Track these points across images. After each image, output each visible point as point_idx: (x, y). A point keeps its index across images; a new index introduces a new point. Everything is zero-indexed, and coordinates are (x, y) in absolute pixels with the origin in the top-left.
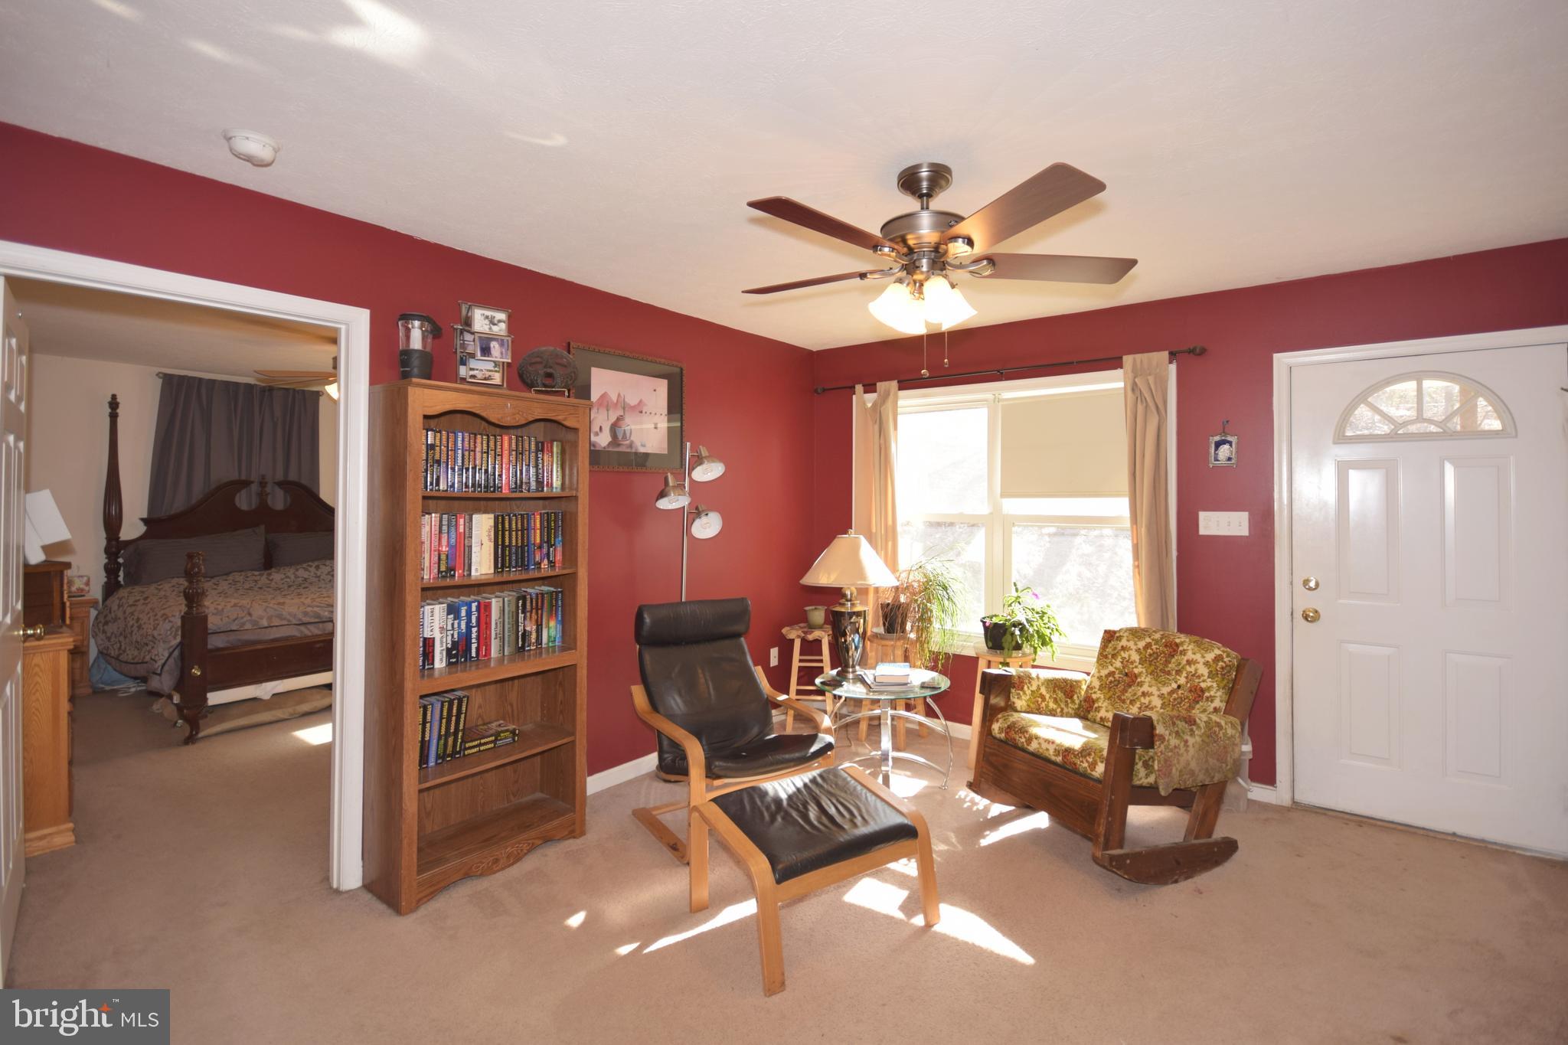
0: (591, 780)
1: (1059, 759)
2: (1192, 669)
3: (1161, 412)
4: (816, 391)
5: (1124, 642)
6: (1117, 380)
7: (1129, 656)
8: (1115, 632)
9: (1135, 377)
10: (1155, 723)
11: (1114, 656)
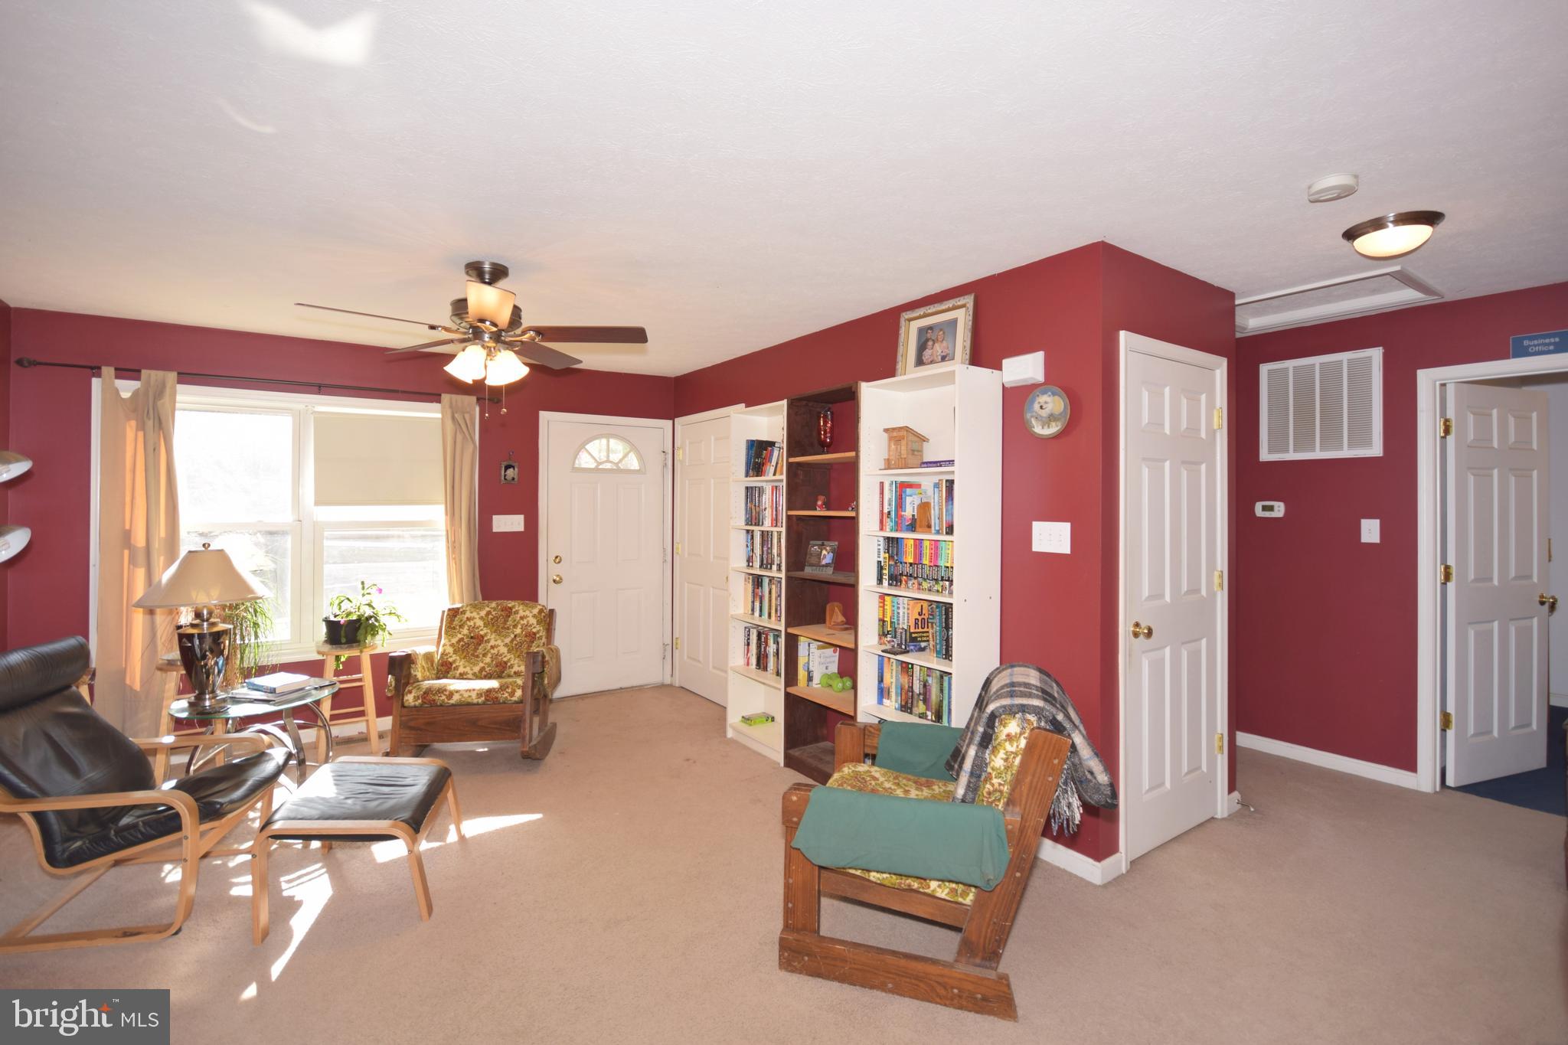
1: (480, 700)
2: (524, 622)
3: (473, 441)
4: (18, 362)
5: (468, 614)
6: (436, 412)
7: (475, 623)
8: (458, 609)
9: (450, 412)
11: (461, 626)
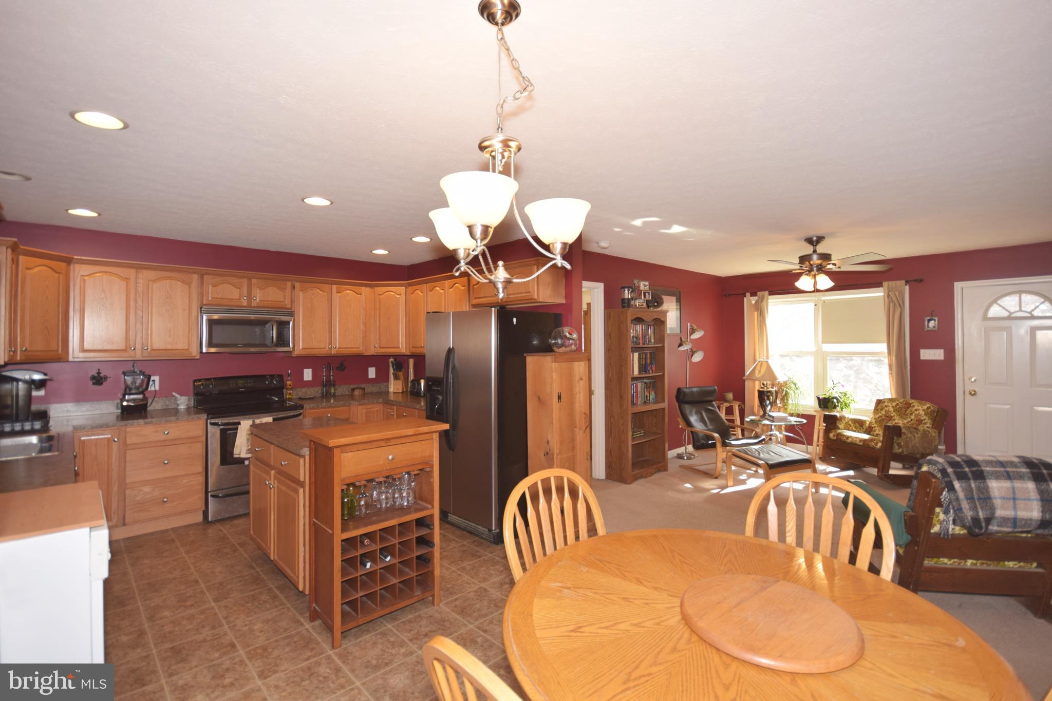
0: (669, 452)
2: (917, 412)
3: (902, 307)
4: (725, 296)
5: (886, 404)
6: (880, 292)
7: (889, 409)
8: (882, 400)
9: (889, 292)
10: (902, 428)
